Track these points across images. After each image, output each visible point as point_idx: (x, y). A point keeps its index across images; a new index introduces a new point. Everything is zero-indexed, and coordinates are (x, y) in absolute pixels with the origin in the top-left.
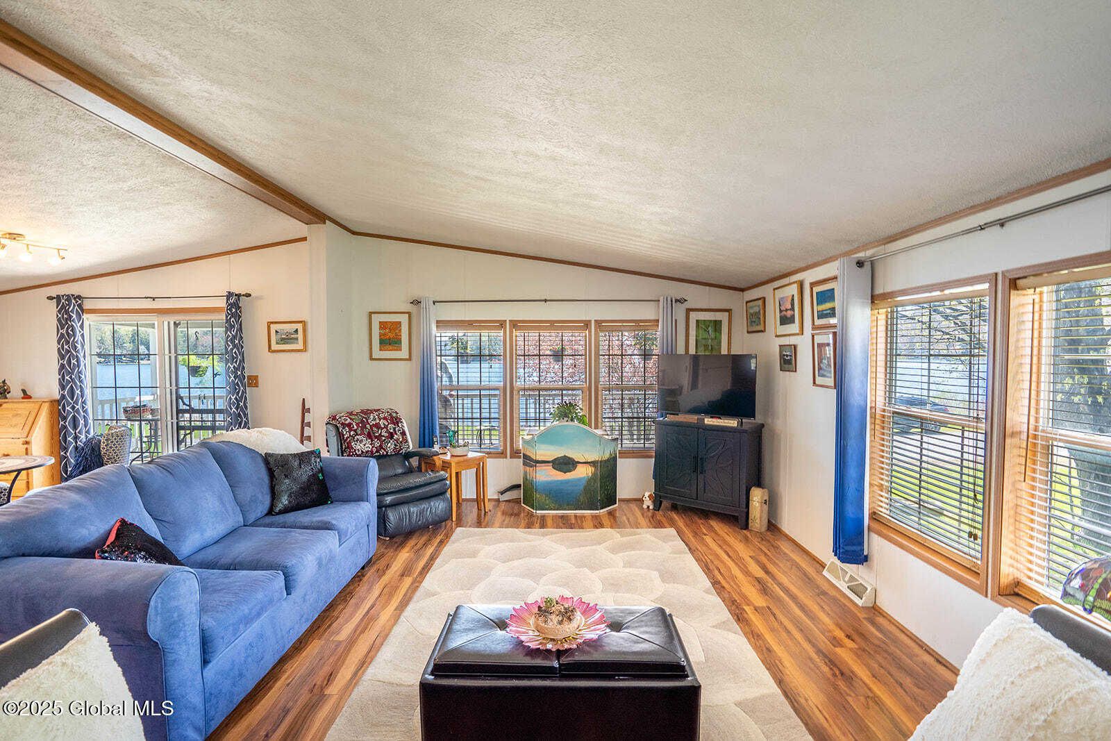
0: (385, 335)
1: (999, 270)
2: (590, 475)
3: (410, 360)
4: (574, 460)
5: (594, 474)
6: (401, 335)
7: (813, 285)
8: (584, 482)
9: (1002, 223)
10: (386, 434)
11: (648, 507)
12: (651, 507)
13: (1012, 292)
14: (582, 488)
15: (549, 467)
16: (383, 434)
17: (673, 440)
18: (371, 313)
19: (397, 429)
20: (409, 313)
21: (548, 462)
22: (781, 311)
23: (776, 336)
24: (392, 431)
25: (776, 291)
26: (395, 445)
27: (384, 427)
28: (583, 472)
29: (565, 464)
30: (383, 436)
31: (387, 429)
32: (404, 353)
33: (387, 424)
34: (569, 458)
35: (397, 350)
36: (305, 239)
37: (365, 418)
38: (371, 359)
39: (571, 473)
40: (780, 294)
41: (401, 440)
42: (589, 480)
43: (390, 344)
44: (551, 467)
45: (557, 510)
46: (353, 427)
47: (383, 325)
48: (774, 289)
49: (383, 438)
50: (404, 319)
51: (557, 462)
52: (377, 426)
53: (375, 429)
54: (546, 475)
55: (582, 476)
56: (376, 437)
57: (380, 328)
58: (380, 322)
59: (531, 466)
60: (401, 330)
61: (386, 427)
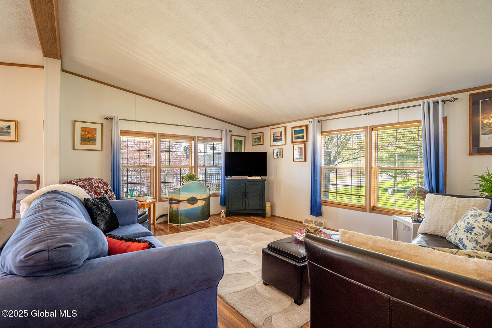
0: (85, 135)
1: (368, 126)
2: (203, 204)
3: (102, 151)
4: (197, 198)
5: (205, 204)
6: (96, 136)
7: (292, 128)
8: (201, 208)
9: (369, 114)
10: (104, 192)
11: (223, 216)
12: (224, 216)
13: (372, 132)
14: (200, 210)
15: (186, 203)
16: (102, 191)
17: (235, 187)
18: (75, 121)
19: (108, 188)
20: (102, 124)
21: (185, 200)
22: (274, 137)
23: (271, 146)
24: (106, 190)
25: (271, 130)
26: (109, 197)
27: (102, 188)
28: (200, 204)
29: (192, 201)
30: (102, 193)
31: (103, 188)
32: (98, 146)
33: (102, 186)
34: (195, 198)
35: (93, 145)
36: (42, 67)
37: (90, 182)
38: (74, 149)
39: (196, 204)
40: (272, 131)
41: (111, 194)
42: (203, 207)
43: (88, 141)
44: (187, 203)
45: (190, 222)
46: (87, 188)
47: (83, 129)
48: (270, 129)
49: (103, 194)
50: (98, 127)
51: (189, 200)
52: (98, 187)
53: (97, 189)
54: (184, 207)
55: (200, 205)
56: (99, 193)
57: (82, 131)
58: (81, 127)
59: (177, 203)
60: (96, 133)
61: (103, 187)
